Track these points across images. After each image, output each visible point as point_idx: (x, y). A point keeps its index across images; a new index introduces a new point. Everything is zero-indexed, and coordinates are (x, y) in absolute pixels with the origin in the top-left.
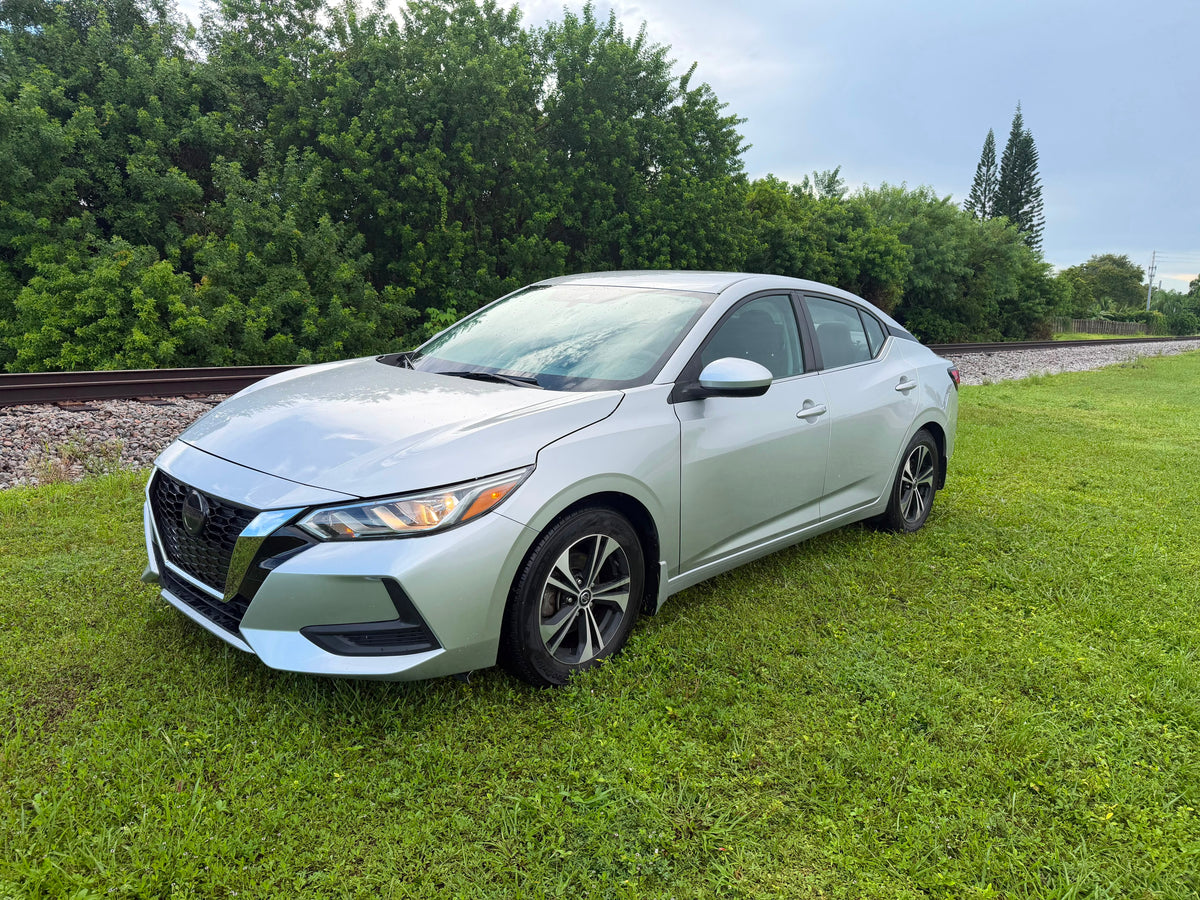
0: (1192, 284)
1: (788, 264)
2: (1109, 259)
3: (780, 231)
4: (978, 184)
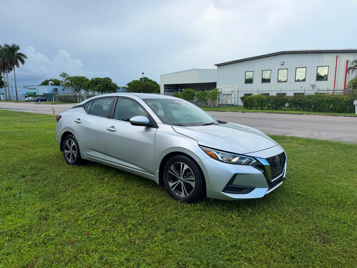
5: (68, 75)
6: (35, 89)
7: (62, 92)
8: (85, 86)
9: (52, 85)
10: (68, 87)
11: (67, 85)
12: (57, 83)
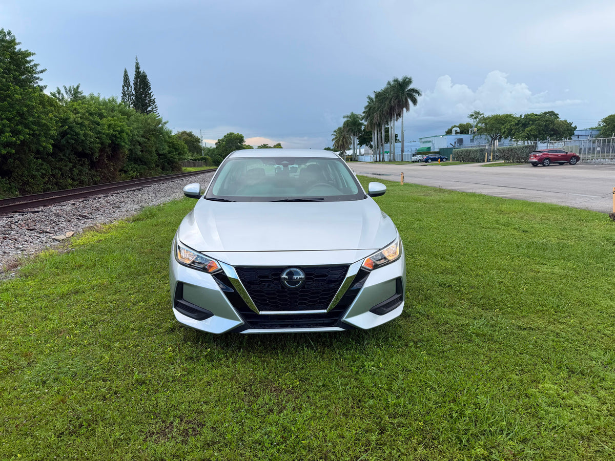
0: (216, 144)
1: (76, 137)
2: (185, 133)
3: (67, 119)
4: (124, 95)
5: (483, 114)
6: (430, 142)
7: (469, 143)
8: (504, 132)
9: (457, 133)
10: (479, 136)
11: (480, 131)
12: (464, 130)
